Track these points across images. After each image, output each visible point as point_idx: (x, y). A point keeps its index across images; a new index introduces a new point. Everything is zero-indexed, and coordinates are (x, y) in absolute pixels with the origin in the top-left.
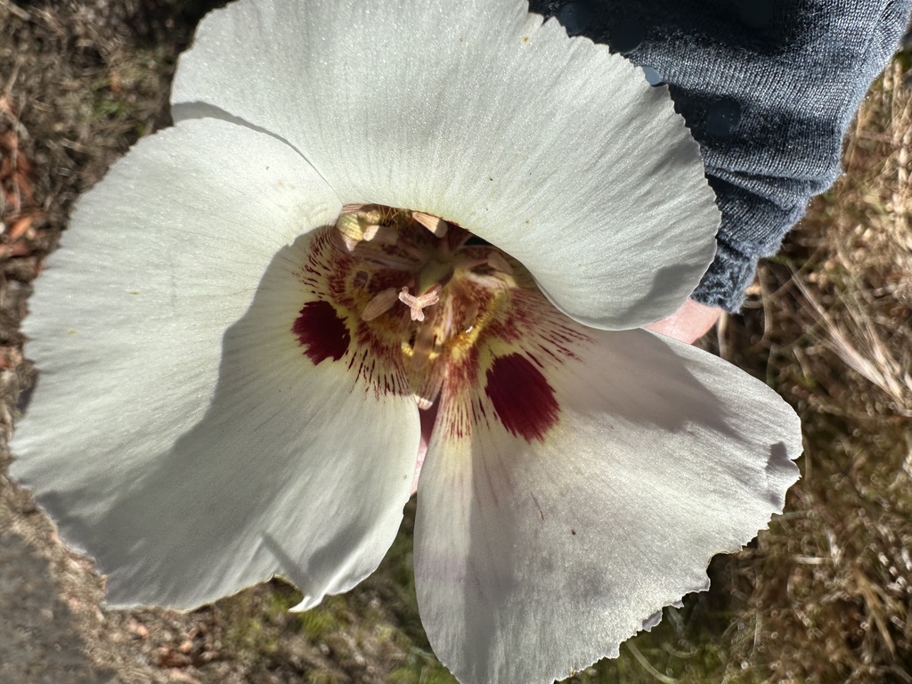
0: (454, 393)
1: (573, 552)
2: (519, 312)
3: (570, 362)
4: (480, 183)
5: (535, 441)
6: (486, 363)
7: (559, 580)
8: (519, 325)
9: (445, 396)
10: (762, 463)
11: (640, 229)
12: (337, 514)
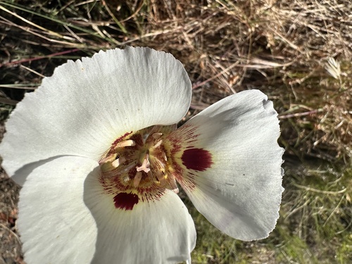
0: (181, 179)
1: (249, 179)
2: (174, 141)
3: (198, 138)
4: (116, 114)
5: (212, 166)
6: (180, 162)
7: (253, 190)
8: (178, 144)
9: (180, 183)
10: (262, 108)
11: (162, 79)
12: (174, 234)
